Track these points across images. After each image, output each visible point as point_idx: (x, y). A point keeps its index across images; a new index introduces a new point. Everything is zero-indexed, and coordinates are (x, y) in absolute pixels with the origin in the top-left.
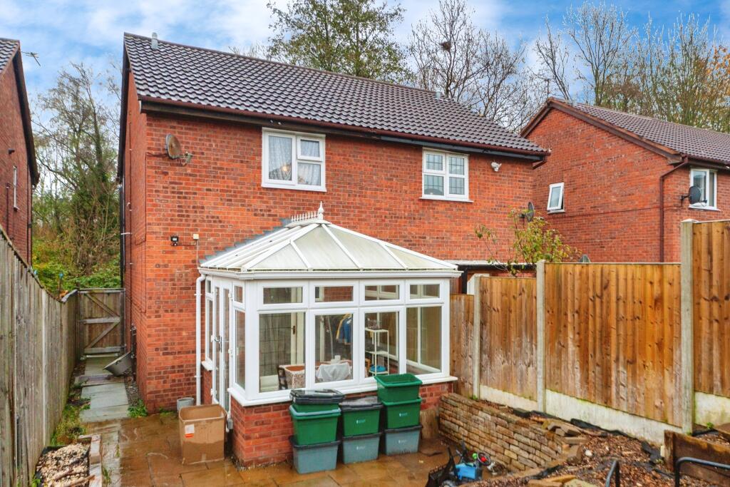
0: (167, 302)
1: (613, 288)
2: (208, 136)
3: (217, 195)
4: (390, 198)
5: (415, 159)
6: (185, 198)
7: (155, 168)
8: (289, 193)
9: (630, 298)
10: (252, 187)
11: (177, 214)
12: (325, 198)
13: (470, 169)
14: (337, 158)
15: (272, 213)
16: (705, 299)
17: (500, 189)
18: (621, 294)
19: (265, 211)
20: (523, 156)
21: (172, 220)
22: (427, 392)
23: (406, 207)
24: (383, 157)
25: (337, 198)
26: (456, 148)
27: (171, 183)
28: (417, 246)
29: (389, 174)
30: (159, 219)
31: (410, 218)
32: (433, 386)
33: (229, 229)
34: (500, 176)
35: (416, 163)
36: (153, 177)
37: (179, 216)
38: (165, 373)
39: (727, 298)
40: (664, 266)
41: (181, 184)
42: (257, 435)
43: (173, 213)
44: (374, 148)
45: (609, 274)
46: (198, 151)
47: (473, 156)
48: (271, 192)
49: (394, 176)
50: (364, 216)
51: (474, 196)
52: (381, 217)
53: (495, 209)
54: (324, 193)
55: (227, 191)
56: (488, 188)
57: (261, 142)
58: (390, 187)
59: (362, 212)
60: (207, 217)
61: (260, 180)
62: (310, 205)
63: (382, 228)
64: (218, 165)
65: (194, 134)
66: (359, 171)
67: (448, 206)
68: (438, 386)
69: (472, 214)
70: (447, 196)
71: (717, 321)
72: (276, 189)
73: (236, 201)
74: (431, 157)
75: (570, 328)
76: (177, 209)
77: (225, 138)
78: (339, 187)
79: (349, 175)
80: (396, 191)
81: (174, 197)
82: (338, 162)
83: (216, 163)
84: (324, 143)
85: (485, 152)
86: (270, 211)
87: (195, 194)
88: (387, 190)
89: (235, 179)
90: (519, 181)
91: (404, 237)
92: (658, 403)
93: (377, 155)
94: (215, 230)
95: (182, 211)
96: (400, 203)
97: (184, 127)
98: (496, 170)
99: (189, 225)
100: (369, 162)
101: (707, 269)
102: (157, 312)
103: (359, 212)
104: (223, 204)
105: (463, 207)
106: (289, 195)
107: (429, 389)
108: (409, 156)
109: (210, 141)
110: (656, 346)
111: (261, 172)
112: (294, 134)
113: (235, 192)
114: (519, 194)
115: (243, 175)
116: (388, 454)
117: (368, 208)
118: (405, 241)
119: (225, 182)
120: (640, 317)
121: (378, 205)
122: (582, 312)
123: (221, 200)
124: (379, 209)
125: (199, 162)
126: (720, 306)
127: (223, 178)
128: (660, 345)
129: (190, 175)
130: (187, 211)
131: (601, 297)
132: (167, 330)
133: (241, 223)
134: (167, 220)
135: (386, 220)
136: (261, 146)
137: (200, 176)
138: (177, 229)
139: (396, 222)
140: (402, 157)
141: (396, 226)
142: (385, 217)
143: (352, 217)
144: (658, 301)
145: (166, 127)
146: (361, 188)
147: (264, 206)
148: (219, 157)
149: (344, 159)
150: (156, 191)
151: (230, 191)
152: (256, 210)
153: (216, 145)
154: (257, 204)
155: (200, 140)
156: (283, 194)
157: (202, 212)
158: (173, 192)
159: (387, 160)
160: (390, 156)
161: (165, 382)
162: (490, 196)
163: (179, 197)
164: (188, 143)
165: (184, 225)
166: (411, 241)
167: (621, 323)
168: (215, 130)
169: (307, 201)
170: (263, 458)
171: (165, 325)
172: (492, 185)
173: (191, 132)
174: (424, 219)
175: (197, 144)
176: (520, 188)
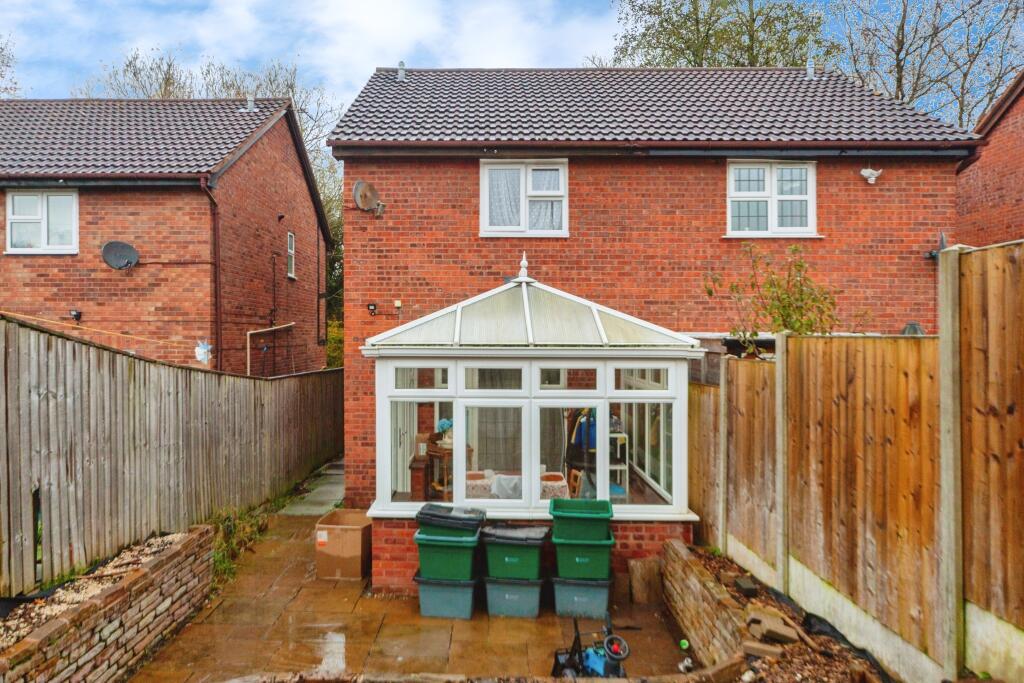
0: (366, 383)
1: (859, 382)
2: (412, 179)
3: (424, 251)
4: (672, 240)
5: (714, 178)
6: (386, 257)
7: (352, 223)
8: (517, 242)
9: (879, 404)
10: (467, 238)
11: (376, 276)
12: (569, 246)
13: (819, 183)
14: (585, 189)
15: (493, 270)
16: (979, 411)
17: (883, 213)
18: (869, 396)
19: (484, 268)
20: (931, 153)
21: (371, 284)
22: (643, 533)
23: (697, 252)
24: (659, 180)
25: (584, 246)
26: (784, 153)
27: (371, 240)
28: (718, 311)
29: (668, 206)
30: (357, 284)
31: (706, 269)
32: (655, 525)
33: (438, 293)
34: (881, 190)
35: (716, 184)
36: (352, 234)
37: (379, 279)
38: (364, 467)
39: (1011, 411)
40: (922, 340)
41: (381, 240)
42: (388, 555)
43: (372, 275)
44: (644, 169)
45: (855, 356)
46: (401, 198)
47: (823, 163)
48: (492, 243)
49: (677, 207)
50: (627, 268)
51: (826, 227)
52: (656, 268)
53: (871, 247)
54: (566, 239)
55: (435, 246)
56: (857, 212)
57: (478, 178)
58: (670, 224)
59: (625, 263)
60: (412, 279)
61: (477, 227)
62: (545, 257)
63: (656, 286)
64: (425, 214)
65: (396, 179)
66: (619, 205)
67: (775, 246)
68: (665, 525)
69: (823, 258)
70: (774, 230)
71: (995, 457)
72: (498, 239)
73: (447, 257)
74: (744, 174)
75: (812, 450)
76: (377, 270)
77: (433, 179)
78: (589, 229)
79: (603, 212)
80: (681, 229)
81: (373, 257)
82: (588, 195)
83: (422, 212)
84: (567, 170)
85: (844, 154)
86: (490, 267)
87: (398, 251)
88: (666, 229)
89: (445, 229)
90: (924, 196)
91: (694, 297)
92: (914, 612)
93: (648, 179)
94: (422, 296)
95: (382, 273)
96: (689, 246)
97: (383, 170)
98: (872, 181)
99: (390, 290)
100: (636, 190)
101: (980, 347)
102: (355, 394)
103: (619, 263)
104: (431, 262)
105: (805, 246)
106: (516, 246)
107: (647, 529)
108: (702, 175)
109: (414, 184)
110: (911, 498)
111: (478, 218)
112: (522, 163)
113: (445, 246)
114: (924, 219)
115: (455, 224)
116: (558, 613)
117: (634, 257)
118: (697, 303)
119: (433, 234)
120: (893, 440)
121: (650, 252)
122: (825, 425)
123: (428, 256)
124: (652, 257)
125: (402, 212)
126: (1002, 427)
127: (431, 229)
128: (917, 497)
129: (392, 229)
130: (388, 273)
131: (846, 399)
132: (365, 416)
133: (454, 285)
134: (365, 284)
135: (664, 273)
136: (478, 184)
137: (404, 229)
138: (376, 296)
139: (682, 275)
140: (690, 177)
141: (680, 281)
142: (663, 269)
143: (608, 270)
144: (915, 409)
145: (364, 173)
146: (624, 229)
147: (482, 262)
148: (426, 203)
149: (596, 189)
150: (354, 251)
151: (439, 245)
152: (473, 267)
153: (423, 189)
154: (473, 260)
155: (403, 184)
156: (508, 244)
157: (405, 273)
158: (372, 251)
159: (665, 184)
160: (671, 179)
161: (364, 478)
162: (861, 226)
163: (379, 257)
164: (389, 190)
165: (385, 290)
166: (708, 303)
167: (869, 448)
168: (421, 170)
169: (542, 251)
170: (397, 586)
171: (363, 410)
172: (865, 208)
173: (392, 176)
174: (730, 269)
175: (400, 190)
176: (925, 207)
